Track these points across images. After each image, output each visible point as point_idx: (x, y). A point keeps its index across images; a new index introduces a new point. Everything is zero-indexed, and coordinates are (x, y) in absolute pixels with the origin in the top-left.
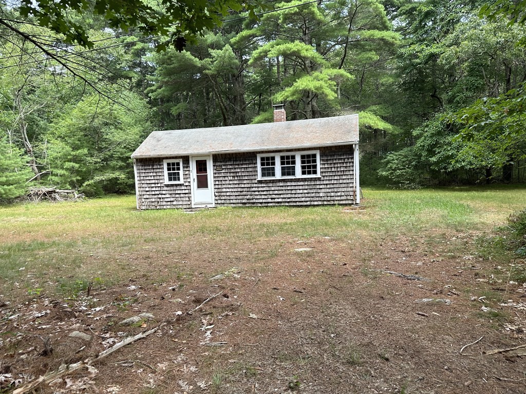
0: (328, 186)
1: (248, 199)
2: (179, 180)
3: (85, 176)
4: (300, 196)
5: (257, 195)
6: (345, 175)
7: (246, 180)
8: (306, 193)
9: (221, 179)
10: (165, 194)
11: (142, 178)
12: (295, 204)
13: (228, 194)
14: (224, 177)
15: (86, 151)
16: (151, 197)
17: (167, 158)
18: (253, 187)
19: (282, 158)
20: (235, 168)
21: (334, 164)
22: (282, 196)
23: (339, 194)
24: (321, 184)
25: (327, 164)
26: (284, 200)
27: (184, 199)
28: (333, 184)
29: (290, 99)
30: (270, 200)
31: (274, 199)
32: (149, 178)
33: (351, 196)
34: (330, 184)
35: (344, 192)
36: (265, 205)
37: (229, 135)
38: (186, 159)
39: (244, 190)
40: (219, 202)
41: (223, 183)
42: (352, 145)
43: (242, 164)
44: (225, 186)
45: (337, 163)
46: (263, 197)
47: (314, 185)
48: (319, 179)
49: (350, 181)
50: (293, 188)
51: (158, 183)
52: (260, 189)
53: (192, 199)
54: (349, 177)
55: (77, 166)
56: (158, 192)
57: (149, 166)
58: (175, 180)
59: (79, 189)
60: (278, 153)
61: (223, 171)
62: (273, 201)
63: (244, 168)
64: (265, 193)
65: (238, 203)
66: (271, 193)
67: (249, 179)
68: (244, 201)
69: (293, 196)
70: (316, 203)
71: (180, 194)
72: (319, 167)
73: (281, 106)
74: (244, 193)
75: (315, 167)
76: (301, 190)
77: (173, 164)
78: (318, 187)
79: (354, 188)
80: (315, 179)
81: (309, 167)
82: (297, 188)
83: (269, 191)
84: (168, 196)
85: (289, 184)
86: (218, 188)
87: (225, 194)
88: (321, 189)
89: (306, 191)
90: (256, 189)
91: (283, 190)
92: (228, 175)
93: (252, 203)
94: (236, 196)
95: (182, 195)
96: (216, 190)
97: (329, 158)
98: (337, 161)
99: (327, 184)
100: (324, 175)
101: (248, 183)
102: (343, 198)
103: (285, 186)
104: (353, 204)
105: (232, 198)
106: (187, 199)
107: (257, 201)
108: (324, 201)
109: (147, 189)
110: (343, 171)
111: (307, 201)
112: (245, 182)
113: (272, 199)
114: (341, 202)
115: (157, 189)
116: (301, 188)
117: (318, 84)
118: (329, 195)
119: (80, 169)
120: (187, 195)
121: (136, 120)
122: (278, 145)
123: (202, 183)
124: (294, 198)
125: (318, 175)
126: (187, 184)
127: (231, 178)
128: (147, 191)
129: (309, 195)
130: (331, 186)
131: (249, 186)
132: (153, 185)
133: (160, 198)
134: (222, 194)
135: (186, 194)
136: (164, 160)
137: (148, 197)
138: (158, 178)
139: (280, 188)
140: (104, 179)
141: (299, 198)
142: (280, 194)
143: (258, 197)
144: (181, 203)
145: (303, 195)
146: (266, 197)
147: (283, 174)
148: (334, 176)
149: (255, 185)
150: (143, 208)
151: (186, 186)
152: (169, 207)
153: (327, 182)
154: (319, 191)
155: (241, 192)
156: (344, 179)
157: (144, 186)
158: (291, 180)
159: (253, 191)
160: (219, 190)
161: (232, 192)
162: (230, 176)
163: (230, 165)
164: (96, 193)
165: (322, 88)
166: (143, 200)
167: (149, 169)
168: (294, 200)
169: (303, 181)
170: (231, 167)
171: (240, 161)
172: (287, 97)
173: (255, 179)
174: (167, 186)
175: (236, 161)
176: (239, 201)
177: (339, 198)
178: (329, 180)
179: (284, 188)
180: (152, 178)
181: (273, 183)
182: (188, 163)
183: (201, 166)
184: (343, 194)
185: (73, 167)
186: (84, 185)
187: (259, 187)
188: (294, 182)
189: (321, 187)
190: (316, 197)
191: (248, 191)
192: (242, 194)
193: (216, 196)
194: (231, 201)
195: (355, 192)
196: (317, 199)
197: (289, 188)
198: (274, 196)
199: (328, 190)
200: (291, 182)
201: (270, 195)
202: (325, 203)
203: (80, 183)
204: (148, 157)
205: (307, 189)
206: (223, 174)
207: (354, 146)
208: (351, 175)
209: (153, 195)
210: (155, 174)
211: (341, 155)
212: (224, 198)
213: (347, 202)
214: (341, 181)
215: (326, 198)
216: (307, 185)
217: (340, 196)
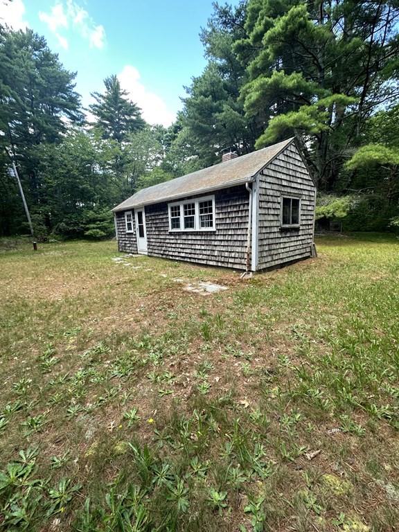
0: (223, 244)
1: (164, 251)
2: (132, 229)
4: (198, 252)
5: (169, 247)
6: (240, 229)
7: (162, 231)
9: (150, 229)
11: (118, 227)
12: (195, 261)
14: (151, 227)
16: (122, 242)
17: (126, 211)
18: (166, 239)
19: (185, 207)
21: (229, 213)
22: (185, 250)
23: (233, 255)
24: (216, 240)
25: (222, 213)
26: (186, 255)
27: (134, 246)
28: (227, 241)
30: (176, 254)
31: (180, 252)
32: (121, 227)
33: (245, 259)
34: (224, 240)
35: (237, 252)
38: (133, 211)
39: (162, 241)
40: (149, 250)
41: (151, 233)
42: (245, 184)
43: (160, 215)
44: (152, 236)
45: (232, 212)
46: (173, 250)
47: (210, 240)
48: (213, 233)
49: (244, 238)
50: (193, 242)
51: (124, 232)
52: (171, 241)
53: (138, 246)
54: (244, 232)
57: (120, 218)
60: (181, 202)
62: (179, 255)
63: (161, 218)
64: (174, 246)
65: (159, 254)
66: (178, 246)
67: (164, 231)
68: (162, 252)
69: (193, 251)
70: (211, 263)
71: (132, 241)
72: (214, 217)
74: (162, 244)
75: (211, 217)
76: (199, 246)
77: (129, 216)
79: (249, 249)
81: (207, 217)
82: (196, 242)
83: (176, 243)
84: (128, 242)
85: (190, 237)
86: (149, 238)
88: (216, 246)
89: (203, 248)
90: (169, 241)
91: (185, 244)
92: (153, 225)
93: (166, 255)
94: (157, 246)
95: (133, 243)
96: (149, 240)
97: (223, 205)
98: (232, 209)
99: (221, 241)
100: (219, 228)
101: (164, 235)
102: (237, 261)
103: (187, 240)
104: (246, 271)
106: (136, 246)
107: (169, 253)
109: (121, 236)
110: (238, 223)
111: (204, 260)
112: (162, 233)
113: (178, 252)
114: (235, 266)
115: (124, 236)
116: (199, 243)
118: (223, 254)
120: (135, 243)
124: (194, 254)
125: (213, 229)
126: (135, 233)
127: (155, 229)
129: (206, 253)
130: (226, 244)
131: (164, 237)
132: (122, 233)
133: (125, 244)
135: (135, 241)
136: (125, 213)
138: (124, 227)
139: (183, 242)
141: (197, 254)
142: (184, 248)
143: (170, 249)
145: (201, 252)
146: (175, 250)
147: (186, 226)
148: (229, 229)
149: (167, 237)
150: (120, 250)
151: (135, 235)
152: (129, 251)
153: (222, 238)
154: (214, 248)
155: (160, 243)
156: (238, 235)
157: (119, 233)
158: (191, 234)
159: (167, 243)
162: (154, 227)
163: (153, 216)
166: (120, 244)
167: (120, 220)
168: (194, 256)
169: (201, 235)
170: (154, 218)
171: (159, 211)
173: (168, 231)
174: (127, 234)
175: (156, 211)
176: (159, 252)
177: (233, 261)
178: (223, 235)
179: (186, 242)
181: (179, 235)
182: (135, 215)
183: (140, 217)
184: (237, 255)
187: (170, 239)
188: (194, 235)
189: (216, 243)
191: (164, 242)
193: (148, 245)
194: (156, 251)
195: (249, 254)
196: (212, 258)
197: (190, 242)
198: (179, 250)
199: (222, 249)
201: (177, 248)
202: (220, 264)
205: (204, 245)
206: (150, 224)
207: (247, 185)
208: (246, 229)
209: (123, 240)
210: (123, 224)
211: (236, 201)
212: (151, 247)
213: (241, 267)
214: (235, 238)
215: (220, 259)
216: (205, 240)
217: (235, 258)
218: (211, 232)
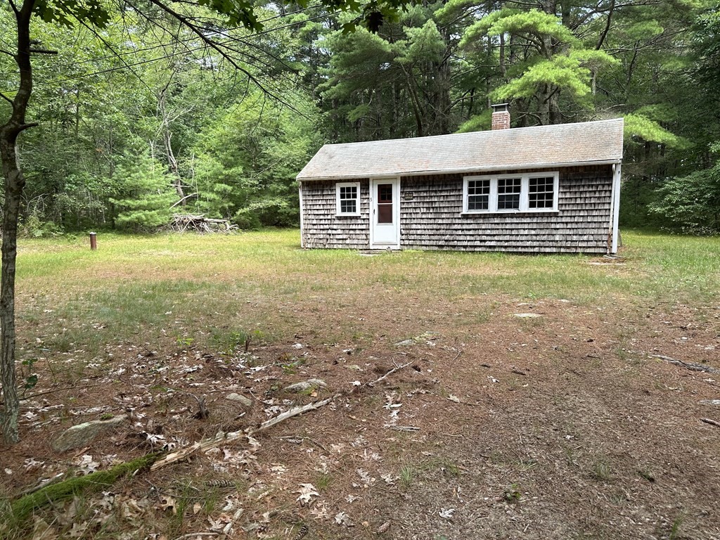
0: (569, 226)
1: (446, 241)
2: (355, 211)
3: (239, 202)
4: (524, 238)
5: (460, 235)
6: (596, 210)
7: (446, 213)
8: (534, 235)
9: (411, 211)
10: (336, 230)
11: (308, 207)
12: (515, 250)
13: (419, 232)
14: (415, 208)
15: (240, 169)
16: (318, 232)
17: (341, 181)
18: (454, 224)
19: (501, 182)
20: (431, 197)
21: (581, 192)
22: (496, 238)
23: (585, 238)
24: (558, 223)
25: (570, 192)
26: (499, 244)
27: (360, 237)
28: (577, 223)
29: (518, 95)
30: (478, 243)
31: (485, 241)
32: (318, 207)
33: (603, 241)
34: (572, 223)
35: (593, 235)
36: (471, 250)
37: (425, 150)
38: (365, 183)
39: (442, 227)
40: (407, 242)
41: (413, 216)
42: (612, 165)
43: (441, 191)
44: (415, 221)
45: (586, 192)
46: (468, 238)
47: (547, 223)
48: (556, 215)
49: (603, 219)
50: (513, 226)
51: (328, 215)
52: (464, 227)
53: (370, 237)
54: (603, 213)
55: (230, 188)
56: (327, 227)
57: (318, 192)
58: (349, 210)
59: (232, 219)
60: (495, 176)
61: (414, 200)
62: (483, 244)
63: (444, 196)
64: (471, 232)
65: (433, 245)
66: (480, 232)
67: (449, 213)
68: (440, 243)
69: (514, 238)
70: (548, 250)
71: (355, 229)
72: (556, 196)
73: (504, 107)
74: (442, 232)
75: (551, 196)
76: (527, 231)
77: (348, 189)
78: (553, 226)
79: (610, 230)
80: (550, 215)
81: (541, 196)
82: (520, 226)
83: (478, 229)
84: (339, 232)
85: (508, 220)
86: (406, 224)
87: (414, 232)
88: (558, 229)
89: (533, 232)
90: (459, 227)
91: (498, 229)
92: (421, 205)
93: (451, 246)
94: (429, 235)
95: (358, 232)
96: (403, 227)
97: (573, 184)
98: (586, 189)
99: (567, 223)
100: (563, 208)
101: (448, 218)
102: (590, 244)
103: (502, 223)
104: (606, 254)
105: (424, 237)
106: (364, 237)
107: (459, 244)
108: (561, 247)
109: (315, 222)
110: (594, 204)
111: (534, 247)
112: (444, 216)
113: (481, 241)
114: (588, 251)
115: (327, 222)
116: (526, 226)
117: (561, 73)
118: (569, 238)
119: (232, 193)
120: (364, 232)
121: (302, 130)
122: (496, 163)
123: (385, 216)
124: (515, 241)
125: (555, 209)
126: (365, 217)
127: (425, 210)
128: (314, 225)
129: (538, 238)
130: (574, 226)
131: (449, 221)
132: (322, 217)
133: (330, 235)
134: (411, 232)
135: (362, 230)
136: (337, 184)
137: (315, 232)
138: (329, 207)
139: (494, 226)
140: (261, 207)
141: (522, 241)
142: (494, 235)
143: (461, 238)
144: (355, 242)
145: (529, 238)
146: (472, 238)
147: (500, 206)
148: (580, 210)
149: (457, 221)
150: (309, 246)
151: (364, 219)
152: (340, 246)
153: (568, 220)
154: (554, 232)
155: (437, 230)
156: (594, 216)
157: (310, 217)
158: (512, 216)
159: (454, 229)
160: (407, 227)
161: (425, 229)
162: (423, 208)
163: (424, 192)
164: (251, 224)
165: (568, 79)
166: (309, 236)
167: (318, 195)
168: (514, 244)
169: (530, 217)
170: (425, 195)
171: (439, 186)
172: (514, 92)
173: (459, 213)
174: (340, 218)
175: (433, 186)
176: (434, 243)
177: (584, 244)
178: (571, 217)
179: (500, 227)
180: (321, 207)
181: (484, 218)
182: (368, 188)
183: (385, 193)
184: (591, 238)
185: (225, 190)
186: (238, 213)
187: (463, 224)
188: (516, 217)
189: (558, 226)
190: (549, 241)
191: (447, 229)
192: (438, 232)
193: (403, 235)
194: (423, 243)
195: (610, 235)
196: (551, 244)
197: (508, 227)
198: (484, 238)
199: (568, 232)
200: (512, 217)
201: (479, 235)
202: (562, 250)
203: (233, 211)
204: (317, 179)
205: (535, 229)
206: (413, 204)
207: (614, 166)
208: (606, 210)
209: (321, 229)
210: (324, 202)
211: (592, 180)
212: (413, 237)
213: (597, 250)
214: (589, 219)
215: (564, 244)
216: (537, 223)
217: (587, 241)
218: (550, 213)
